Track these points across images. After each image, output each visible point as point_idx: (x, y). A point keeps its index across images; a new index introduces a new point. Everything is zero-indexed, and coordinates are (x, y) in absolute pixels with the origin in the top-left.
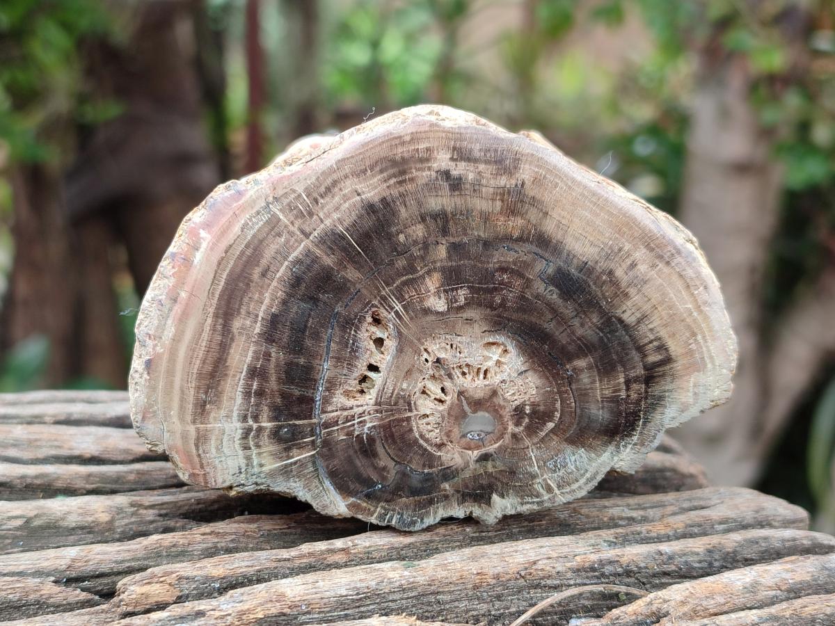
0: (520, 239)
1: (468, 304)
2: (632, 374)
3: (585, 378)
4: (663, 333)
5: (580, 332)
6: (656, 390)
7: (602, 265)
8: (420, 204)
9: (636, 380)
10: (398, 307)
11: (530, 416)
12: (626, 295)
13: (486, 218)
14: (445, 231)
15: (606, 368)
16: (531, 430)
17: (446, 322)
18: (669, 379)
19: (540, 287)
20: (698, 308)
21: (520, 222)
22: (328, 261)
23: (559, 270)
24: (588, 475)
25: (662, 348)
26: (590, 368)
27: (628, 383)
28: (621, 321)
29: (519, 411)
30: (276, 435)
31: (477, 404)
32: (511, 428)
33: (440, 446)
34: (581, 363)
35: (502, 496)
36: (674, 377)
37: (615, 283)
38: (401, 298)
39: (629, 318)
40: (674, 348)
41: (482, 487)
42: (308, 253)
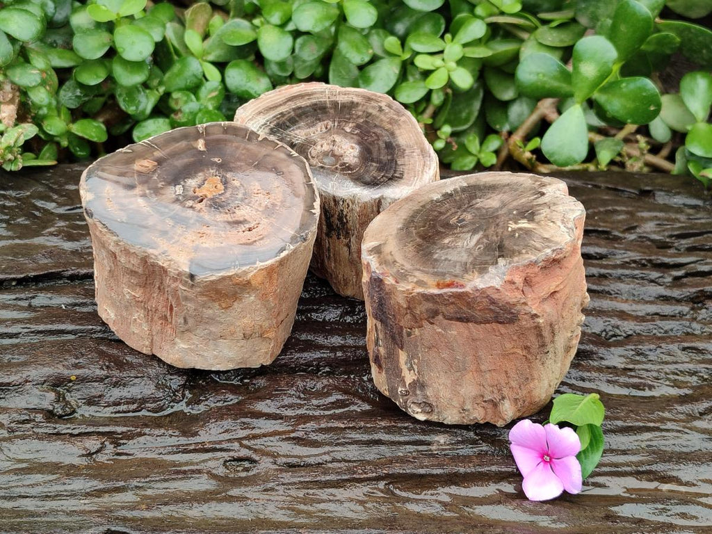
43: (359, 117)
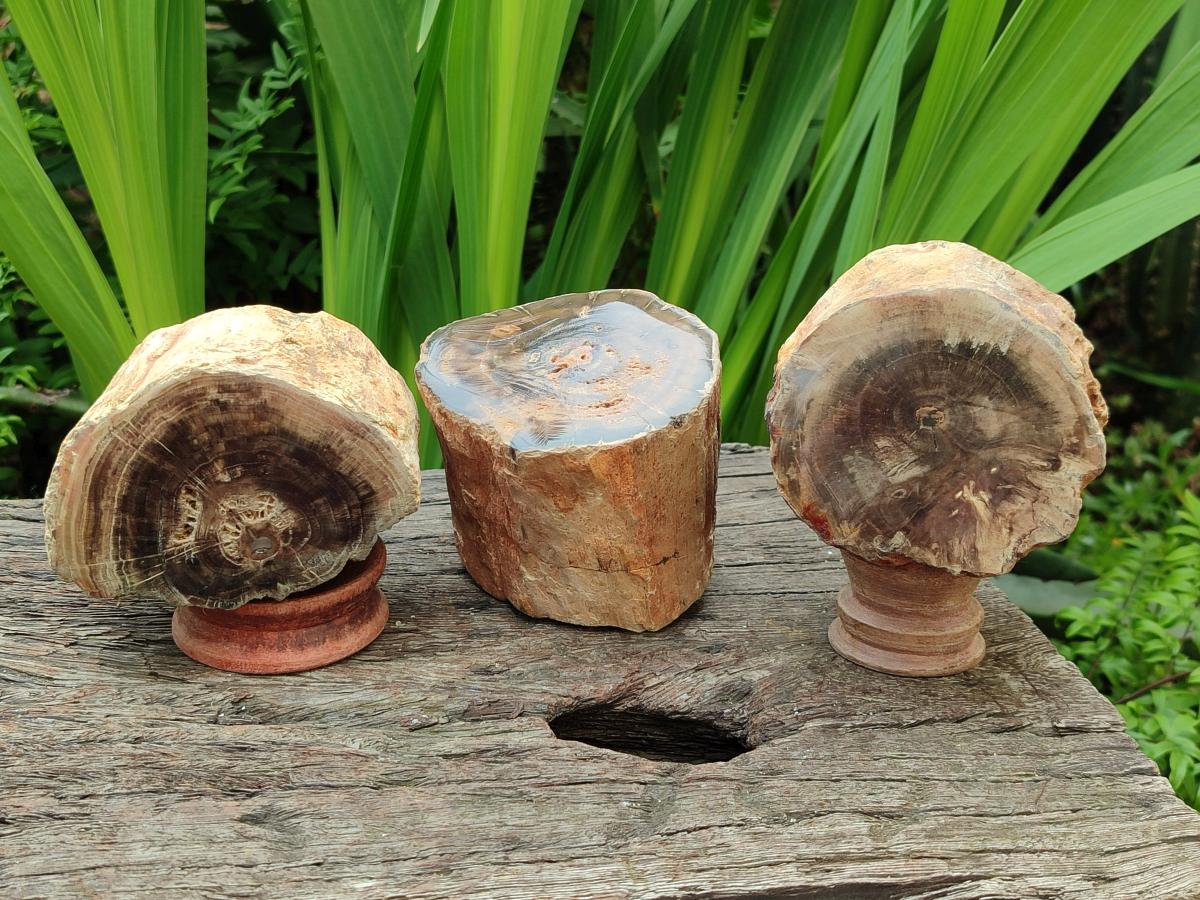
0: (269, 434)
1: (244, 475)
2: (352, 504)
3: (323, 510)
4: (367, 478)
5: (315, 483)
6: (368, 511)
7: (323, 442)
8: (204, 421)
9: (355, 507)
10: (200, 482)
11: (293, 536)
12: (341, 459)
13: (246, 423)
14: (222, 435)
15: (335, 502)
16: (295, 544)
17: (232, 488)
18: (375, 504)
19: (286, 460)
20: (386, 461)
21: (267, 424)
22: (153, 461)
23: (297, 449)
24: (335, 565)
25: (367, 486)
26: (325, 503)
27: (350, 509)
28: (339, 473)
29: (286, 533)
30: (137, 565)
31: (259, 533)
32: (282, 544)
33: (240, 560)
34: (319, 501)
35: (284, 584)
36: (377, 502)
37: (333, 452)
38: (201, 477)
39: (345, 471)
40: (374, 485)
41: (270, 580)
42: (139, 458)
43: (211, 444)
